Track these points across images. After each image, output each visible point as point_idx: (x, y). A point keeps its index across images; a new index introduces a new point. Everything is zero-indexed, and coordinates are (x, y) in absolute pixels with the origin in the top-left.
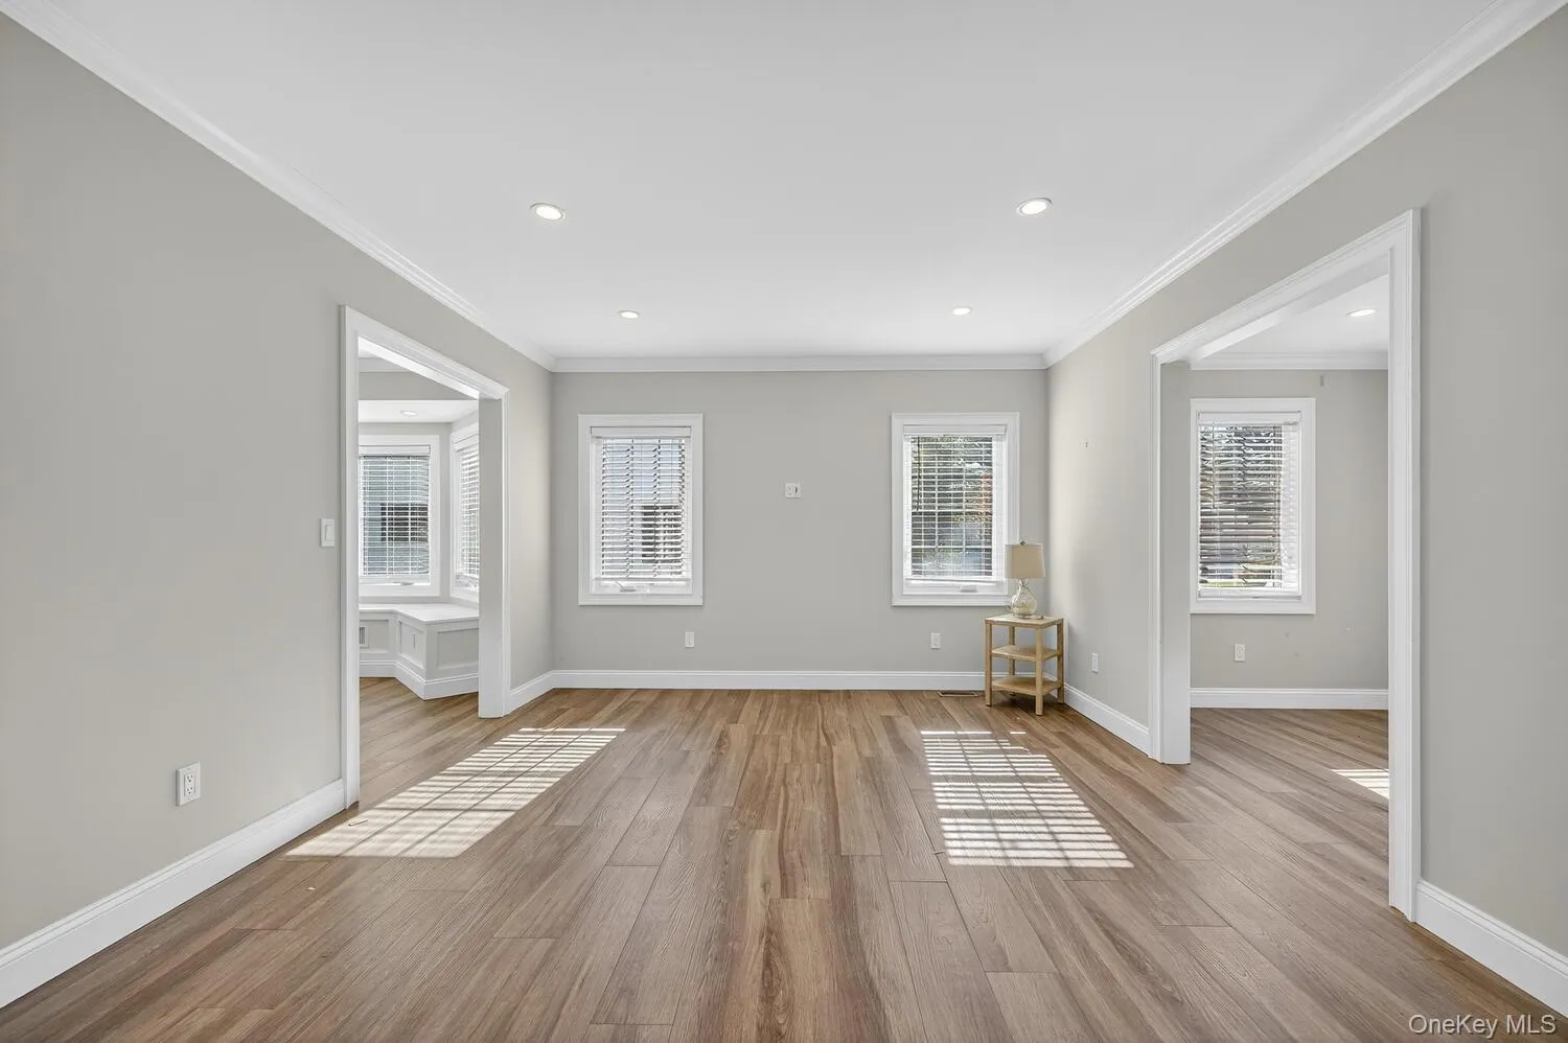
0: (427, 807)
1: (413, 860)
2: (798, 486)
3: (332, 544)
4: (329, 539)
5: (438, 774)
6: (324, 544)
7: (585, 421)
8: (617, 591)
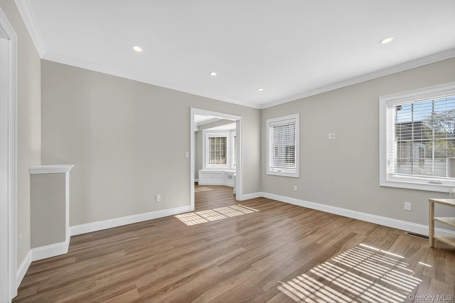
0: (200, 215)
1: (184, 224)
2: (334, 134)
3: (188, 157)
4: (187, 156)
5: (211, 210)
6: (186, 157)
7: (268, 121)
8: (277, 171)
